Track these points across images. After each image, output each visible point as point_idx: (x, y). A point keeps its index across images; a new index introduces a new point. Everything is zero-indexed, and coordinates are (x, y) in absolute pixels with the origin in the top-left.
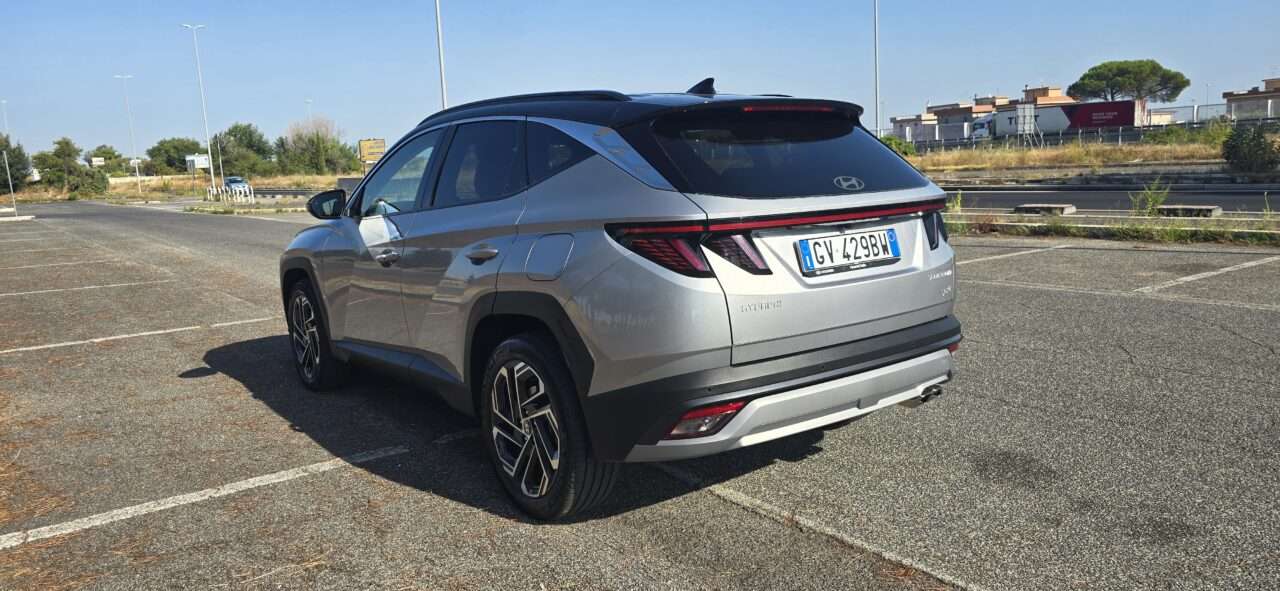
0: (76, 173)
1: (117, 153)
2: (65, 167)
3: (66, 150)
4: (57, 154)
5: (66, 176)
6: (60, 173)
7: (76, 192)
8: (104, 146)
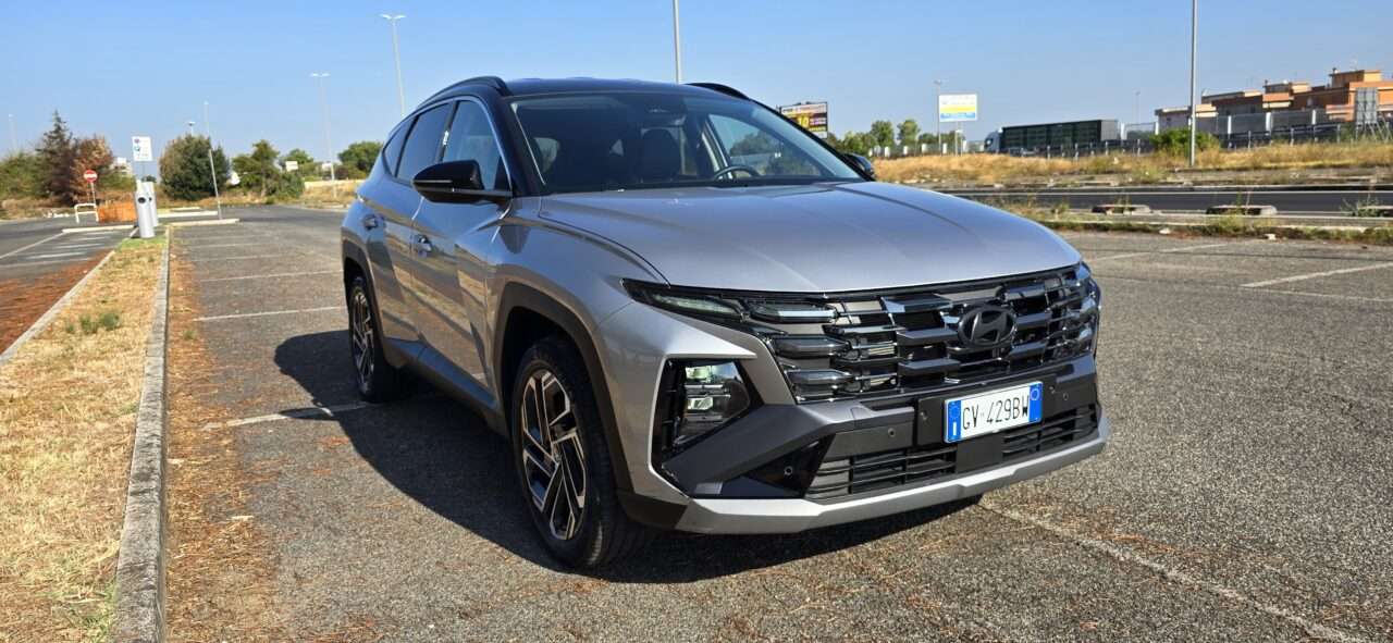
0: (274, 176)
1: (309, 158)
2: (262, 170)
3: (263, 153)
4: (256, 157)
5: (264, 179)
6: (258, 177)
7: (273, 196)
8: (297, 150)
